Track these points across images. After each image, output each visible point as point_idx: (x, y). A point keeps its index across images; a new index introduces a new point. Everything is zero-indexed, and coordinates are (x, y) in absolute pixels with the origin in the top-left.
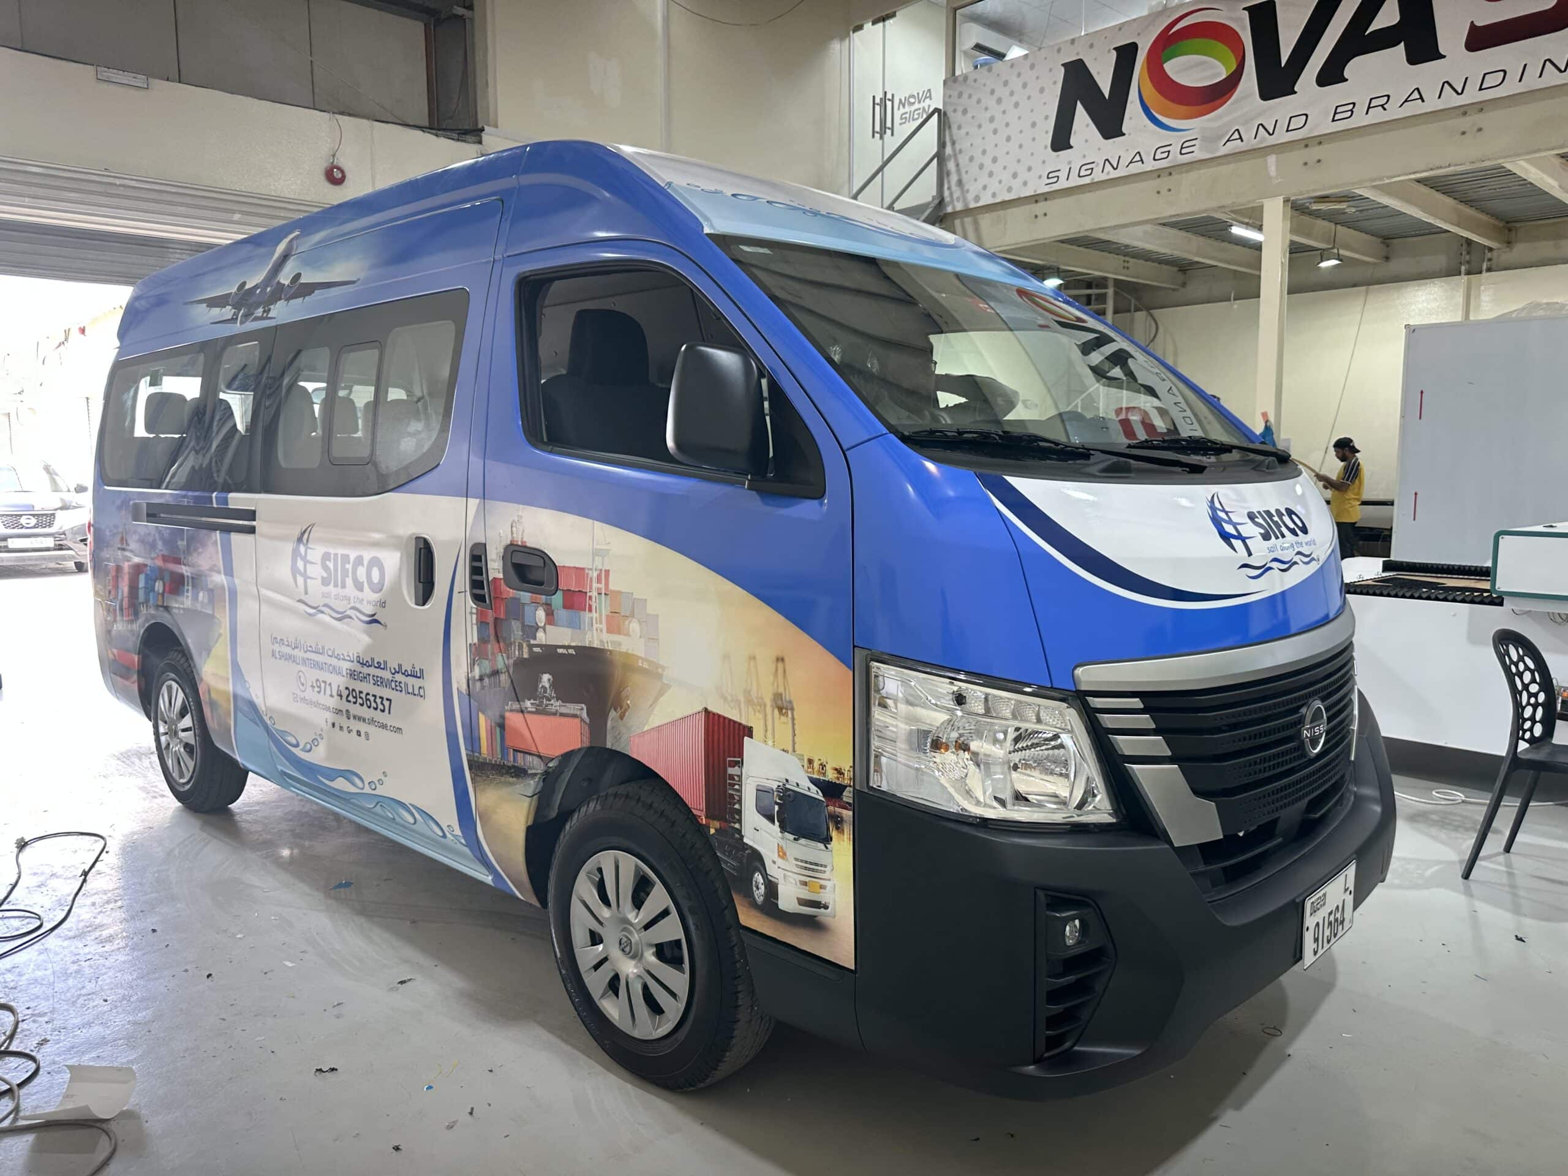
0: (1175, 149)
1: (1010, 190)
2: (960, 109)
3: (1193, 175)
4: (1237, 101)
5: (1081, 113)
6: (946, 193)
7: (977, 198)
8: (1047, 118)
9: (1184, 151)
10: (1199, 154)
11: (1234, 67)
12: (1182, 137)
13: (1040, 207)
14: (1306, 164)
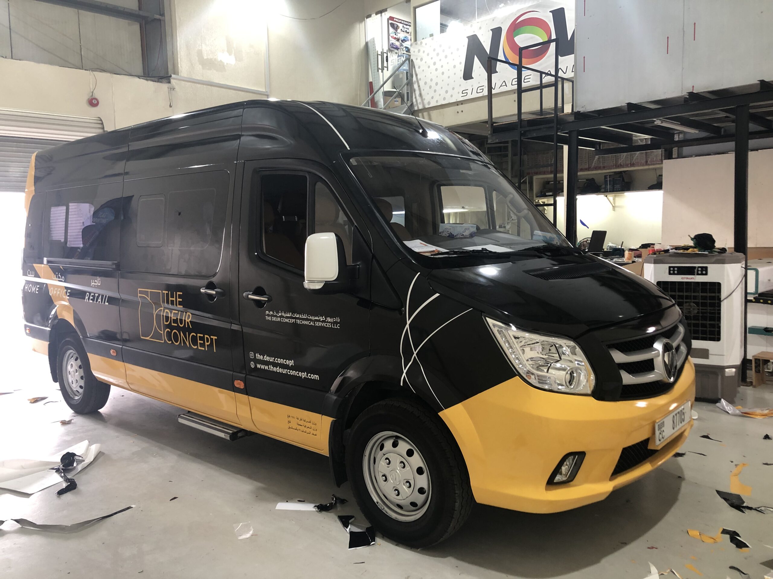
1: (444, 99)
4: (549, 57)
6: (414, 100)
7: (429, 103)
8: (460, 62)
9: (525, 81)
11: (546, 38)
13: (460, 108)
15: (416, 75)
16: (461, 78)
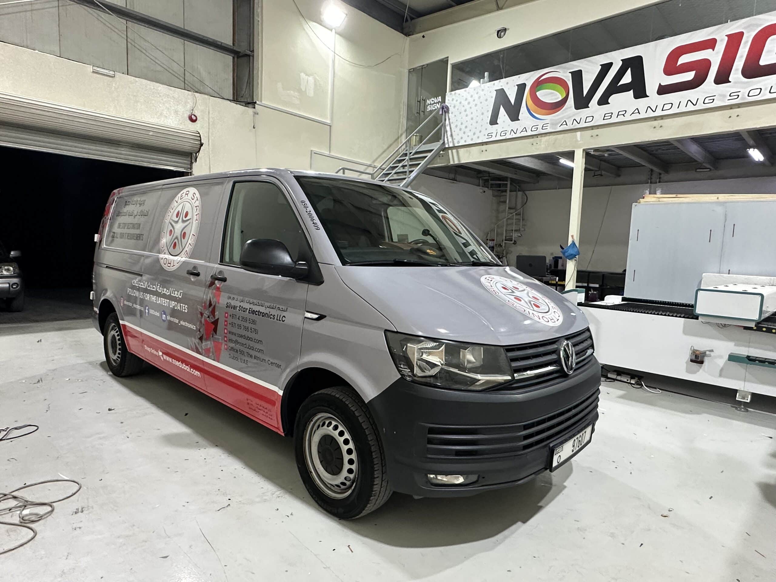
0: (540, 127)
1: (472, 139)
2: (453, 105)
3: (547, 138)
4: (566, 109)
5: (502, 110)
6: (446, 139)
7: (458, 142)
8: (488, 111)
9: (543, 128)
10: (549, 130)
11: (564, 95)
12: (543, 122)
13: (484, 147)
14: (592, 136)
15: (449, 119)
16: (487, 123)
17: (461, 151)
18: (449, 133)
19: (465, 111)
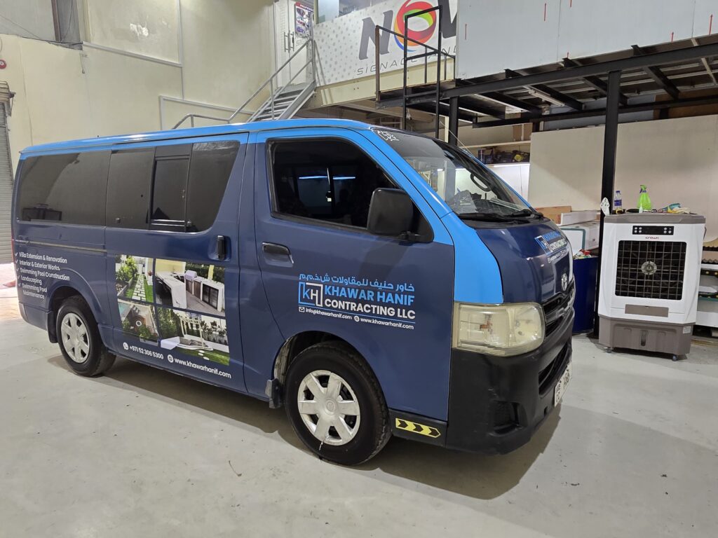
1: (343, 77)
2: (321, 39)
3: (418, 71)
4: (433, 38)
6: (316, 78)
7: (329, 80)
8: (357, 44)
11: (432, 23)
13: (355, 85)
15: (318, 55)
16: (357, 58)
17: (333, 90)
18: (319, 71)
19: (334, 44)
